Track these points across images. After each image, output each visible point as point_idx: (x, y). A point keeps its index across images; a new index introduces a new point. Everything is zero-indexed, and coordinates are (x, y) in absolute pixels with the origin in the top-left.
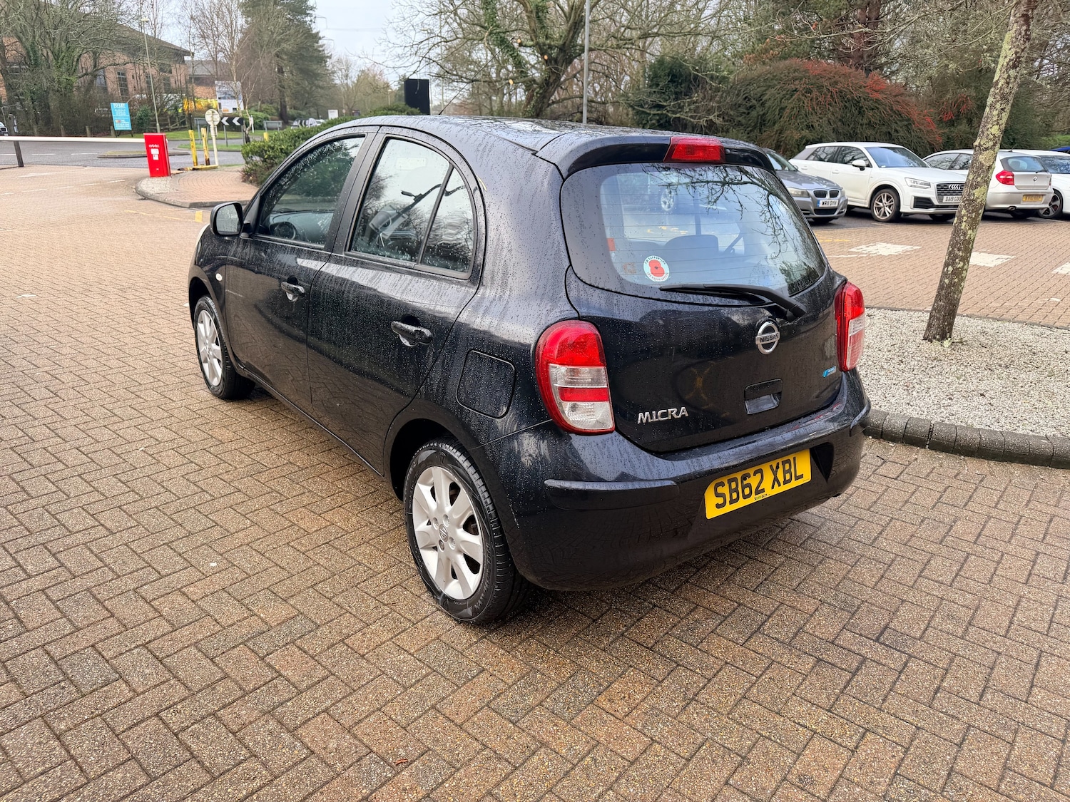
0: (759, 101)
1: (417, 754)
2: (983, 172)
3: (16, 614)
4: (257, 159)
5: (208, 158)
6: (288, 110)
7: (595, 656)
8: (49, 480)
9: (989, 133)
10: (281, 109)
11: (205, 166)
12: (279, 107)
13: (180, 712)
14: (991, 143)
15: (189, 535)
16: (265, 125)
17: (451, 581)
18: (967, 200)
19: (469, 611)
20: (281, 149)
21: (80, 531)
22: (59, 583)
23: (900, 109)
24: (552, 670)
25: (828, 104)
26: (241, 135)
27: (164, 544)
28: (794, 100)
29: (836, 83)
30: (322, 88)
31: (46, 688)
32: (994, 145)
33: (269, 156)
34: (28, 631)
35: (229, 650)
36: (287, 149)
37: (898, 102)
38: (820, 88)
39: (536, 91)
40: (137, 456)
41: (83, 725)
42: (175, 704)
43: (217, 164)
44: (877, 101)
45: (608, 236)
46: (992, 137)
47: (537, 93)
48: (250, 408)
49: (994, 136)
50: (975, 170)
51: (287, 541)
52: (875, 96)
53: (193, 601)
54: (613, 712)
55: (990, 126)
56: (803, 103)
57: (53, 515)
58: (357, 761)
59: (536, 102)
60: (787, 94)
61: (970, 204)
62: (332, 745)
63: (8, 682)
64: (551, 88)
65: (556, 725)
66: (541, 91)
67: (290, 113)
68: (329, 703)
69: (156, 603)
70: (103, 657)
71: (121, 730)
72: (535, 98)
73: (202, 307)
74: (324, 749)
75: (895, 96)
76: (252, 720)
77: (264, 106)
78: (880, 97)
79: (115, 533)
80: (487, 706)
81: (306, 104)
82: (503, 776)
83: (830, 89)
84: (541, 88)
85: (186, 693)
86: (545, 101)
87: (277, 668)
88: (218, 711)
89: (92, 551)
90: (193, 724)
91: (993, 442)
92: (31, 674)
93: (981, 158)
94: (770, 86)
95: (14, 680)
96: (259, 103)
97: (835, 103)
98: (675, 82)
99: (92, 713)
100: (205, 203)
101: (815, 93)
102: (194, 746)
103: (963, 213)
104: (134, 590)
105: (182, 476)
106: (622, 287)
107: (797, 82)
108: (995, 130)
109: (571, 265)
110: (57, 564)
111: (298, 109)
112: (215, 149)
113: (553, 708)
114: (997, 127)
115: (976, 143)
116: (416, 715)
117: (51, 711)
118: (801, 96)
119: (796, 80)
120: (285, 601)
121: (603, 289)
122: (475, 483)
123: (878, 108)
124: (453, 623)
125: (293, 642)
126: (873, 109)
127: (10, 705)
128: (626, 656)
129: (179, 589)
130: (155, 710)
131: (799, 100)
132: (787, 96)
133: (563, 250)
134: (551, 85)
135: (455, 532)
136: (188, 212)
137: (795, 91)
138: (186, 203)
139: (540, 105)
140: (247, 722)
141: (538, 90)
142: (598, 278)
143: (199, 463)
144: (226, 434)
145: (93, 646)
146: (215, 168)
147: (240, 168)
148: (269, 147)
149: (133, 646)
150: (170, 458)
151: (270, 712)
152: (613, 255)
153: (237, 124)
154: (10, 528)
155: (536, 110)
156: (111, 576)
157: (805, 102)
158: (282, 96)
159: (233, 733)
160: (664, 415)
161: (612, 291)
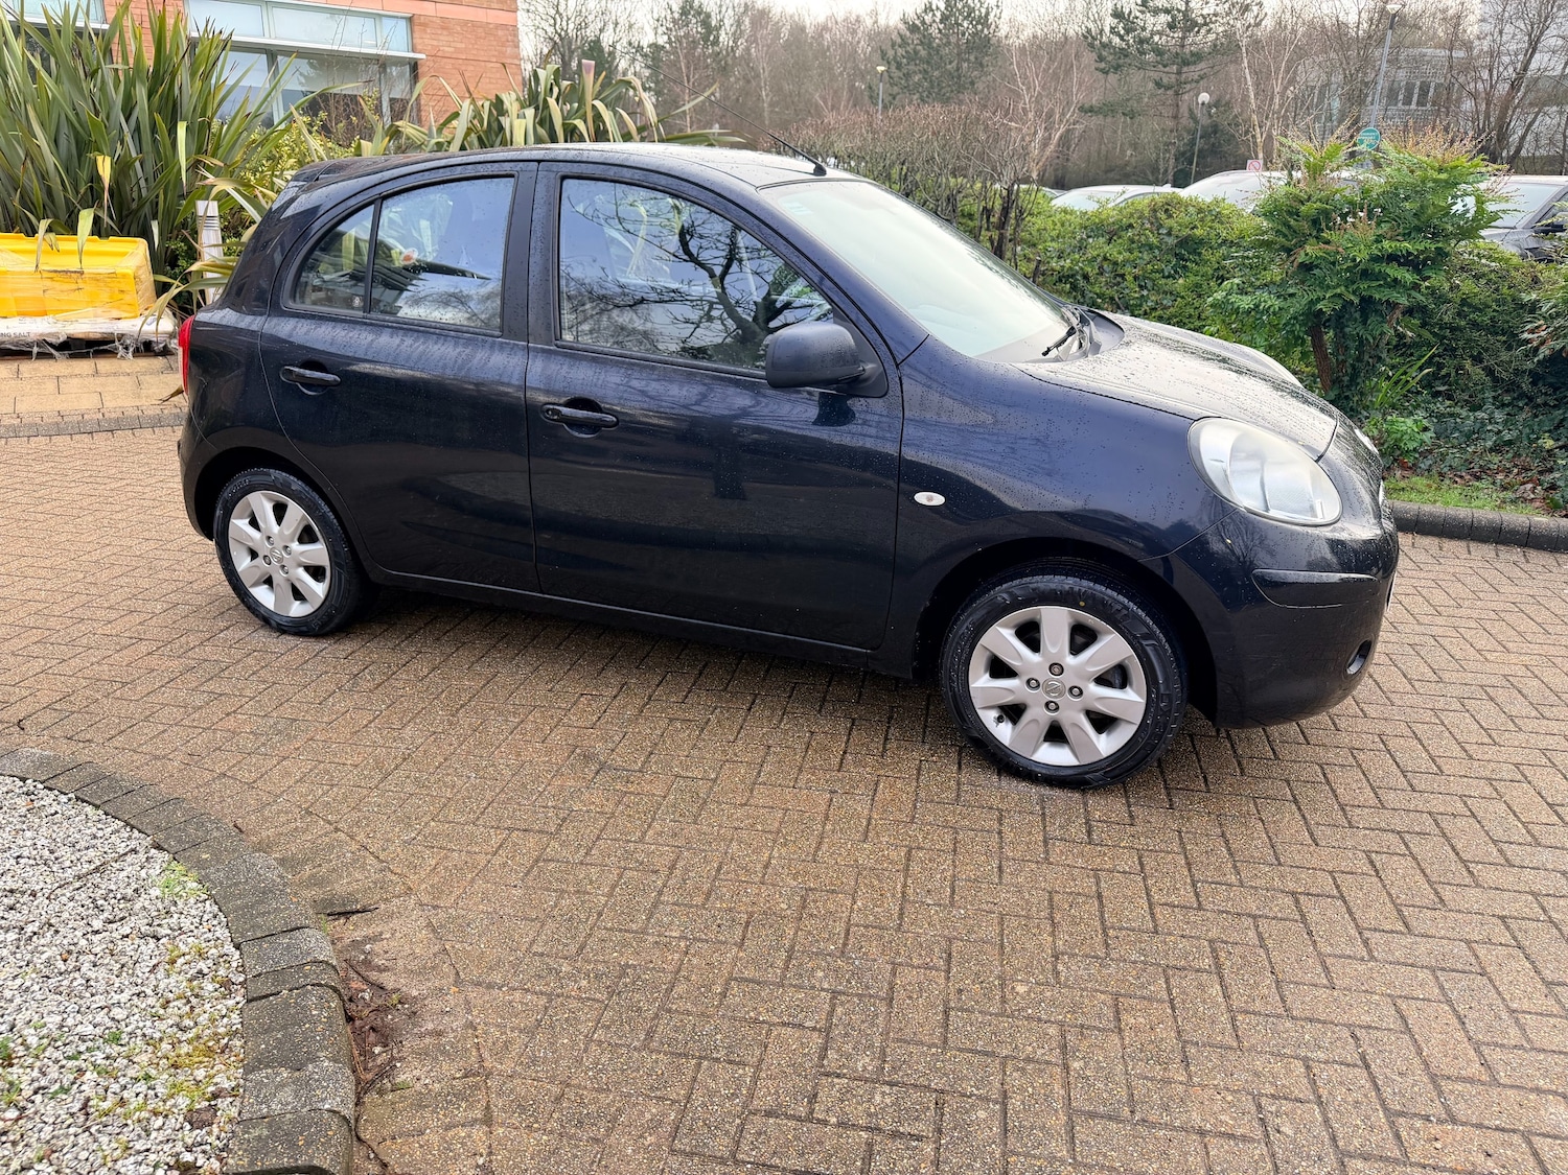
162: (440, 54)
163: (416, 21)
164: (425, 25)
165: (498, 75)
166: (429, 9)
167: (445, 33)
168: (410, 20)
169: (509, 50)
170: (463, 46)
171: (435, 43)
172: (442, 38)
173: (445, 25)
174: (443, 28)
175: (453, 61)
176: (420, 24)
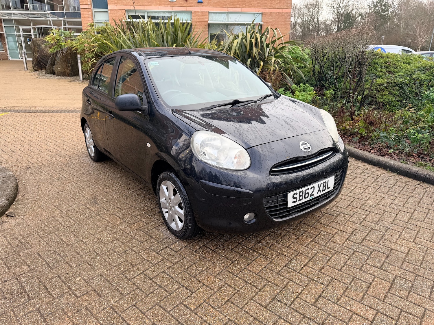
162: (268, 22)
163: (263, 14)
164: (266, 15)
165: (284, 27)
166: (267, 10)
167: (270, 16)
168: (262, 14)
169: (287, 20)
170: (275, 19)
171: (268, 19)
172: (269, 18)
173: (271, 14)
174: (270, 15)
175: (271, 24)
176: (264, 15)
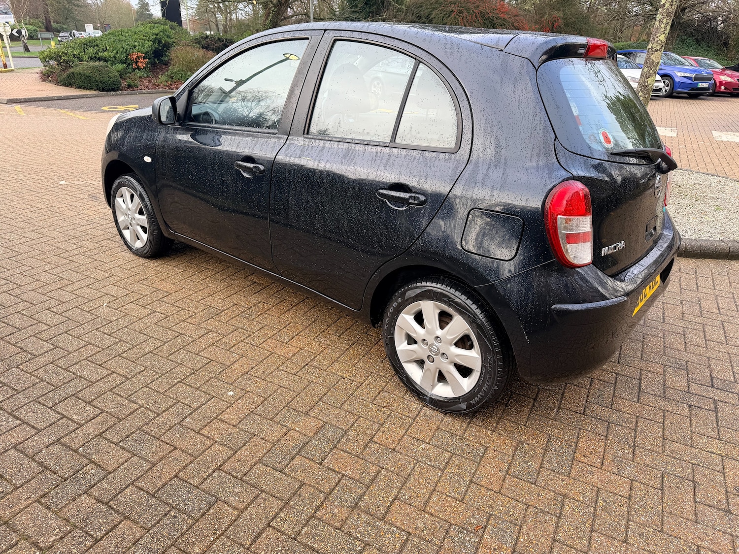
0: (428, 19)
1: (485, 520)
2: (654, 66)
3: (90, 460)
4: (52, 62)
5: (5, 62)
6: (52, 23)
7: (553, 425)
8: (41, 339)
9: (658, 39)
10: (46, 23)
11: (3, 69)
12: (44, 21)
13: (286, 520)
14: (659, 47)
15: (194, 372)
16: (39, 36)
17: (437, 385)
18: (643, 86)
19: (463, 406)
20: (74, 55)
21: (99, 380)
22: (110, 428)
23: (518, 25)
24: (532, 441)
25: (474, 22)
26: (20, 44)
27: (178, 382)
28: (451, 18)
29: (478, 6)
30: (78, 6)
31: (160, 519)
32: (661, 48)
33: (64, 60)
34: (110, 473)
35: (290, 462)
36: (79, 54)
37: (517, 20)
38: (468, 10)
39: (272, 9)
40: (104, 311)
41: (214, 546)
42: (277, 514)
43: (13, 68)
44: (504, 20)
45: (575, 114)
46: (660, 42)
47: (273, 11)
48: (173, 263)
49: (662, 42)
50: (648, 65)
51: (276, 367)
52: (502, 16)
53: (234, 426)
54: (592, 464)
55: (659, 34)
56: (458, 20)
57: (65, 369)
58: (446, 534)
59: (273, 17)
60: (446, 14)
61: (645, 88)
62: (420, 524)
63: (122, 521)
64: (283, 7)
65: (562, 480)
66: (276, 10)
67: (54, 26)
68: (395, 491)
69: (204, 432)
70: (191, 484)
71: (248, 543)
72: (271, 15)
73: (122, 184)
74: (416, 529)
75: (515, 16)
76: (347, 515)
77: (32, 20)
78: (506, 16)
79: (131, 378)
80: (507, 474)
81: (66, 19)
82: (555, 525)
83: (475, 11)
84: (275, 7)
85: (281, 504)
86: (279, 17)
87: (337, 470)
88: (315, 513)
89: (120, 395)
90: (302, 528)
91: (693, 247)
92: (139, 510)
93: (653, 57)
94: (434, 8)
95: (127, 518)
96: (28, 18)
97: (478, 20)
98: (368, 4)
99: (214, 534)
100: (20, 99)
101: (465, 14)
102: (316, 546)
103: (640, 95)
104: (179, 423)
105: (155, 324)
106: (591, 153)
107: (453, 6)
108: (662, 38)
109: (556, 137)
110: (97, 411)
111: (60, 23)
112: (10, 56)
113: (552, 468)
114: (663, 35)
115: (650, 46)
116: (463, 490)
117: (178, 538)
118: (456, 16)
119: (452, 4)
120: (307, 414)
121: (580, 155)
122: (475, 311)
123: (505, 25)
124: (442, 415)
125: (335, 446)
126: (501, 25)
127: (139, 540)
128: (573, 422)
129: (216, 418)
130: (264, 521)
131: (455, 18)
132: (447, 16)
133: (549, 125)
134: (283, 5)
135: (449, 349)
136: (7, 106)
137: (452, 12)
138: (3, 99)
139: (276, 20)
140: (344, 518)
141: (273, 8)
142: (576, 147)
143: (162, 312)
144: (168, 286)
145: (176, 476)
146: (12, 71)
147: (38, 70)
148: (63, 53)
149: (210, 471)
150: (134, 310)
151: (355, 506)
152: (580, 128)
153: (17, 35)
154: (33, 385)
155: (273, 24)
156: (152, 415)
157: (459, 19)
158: (46, 12)
159: (339, 529)
160: (615, 248)
161: (586, 156)
